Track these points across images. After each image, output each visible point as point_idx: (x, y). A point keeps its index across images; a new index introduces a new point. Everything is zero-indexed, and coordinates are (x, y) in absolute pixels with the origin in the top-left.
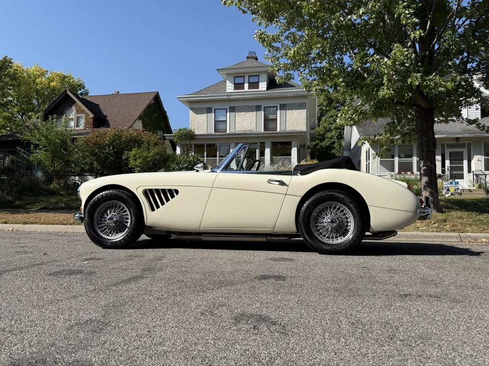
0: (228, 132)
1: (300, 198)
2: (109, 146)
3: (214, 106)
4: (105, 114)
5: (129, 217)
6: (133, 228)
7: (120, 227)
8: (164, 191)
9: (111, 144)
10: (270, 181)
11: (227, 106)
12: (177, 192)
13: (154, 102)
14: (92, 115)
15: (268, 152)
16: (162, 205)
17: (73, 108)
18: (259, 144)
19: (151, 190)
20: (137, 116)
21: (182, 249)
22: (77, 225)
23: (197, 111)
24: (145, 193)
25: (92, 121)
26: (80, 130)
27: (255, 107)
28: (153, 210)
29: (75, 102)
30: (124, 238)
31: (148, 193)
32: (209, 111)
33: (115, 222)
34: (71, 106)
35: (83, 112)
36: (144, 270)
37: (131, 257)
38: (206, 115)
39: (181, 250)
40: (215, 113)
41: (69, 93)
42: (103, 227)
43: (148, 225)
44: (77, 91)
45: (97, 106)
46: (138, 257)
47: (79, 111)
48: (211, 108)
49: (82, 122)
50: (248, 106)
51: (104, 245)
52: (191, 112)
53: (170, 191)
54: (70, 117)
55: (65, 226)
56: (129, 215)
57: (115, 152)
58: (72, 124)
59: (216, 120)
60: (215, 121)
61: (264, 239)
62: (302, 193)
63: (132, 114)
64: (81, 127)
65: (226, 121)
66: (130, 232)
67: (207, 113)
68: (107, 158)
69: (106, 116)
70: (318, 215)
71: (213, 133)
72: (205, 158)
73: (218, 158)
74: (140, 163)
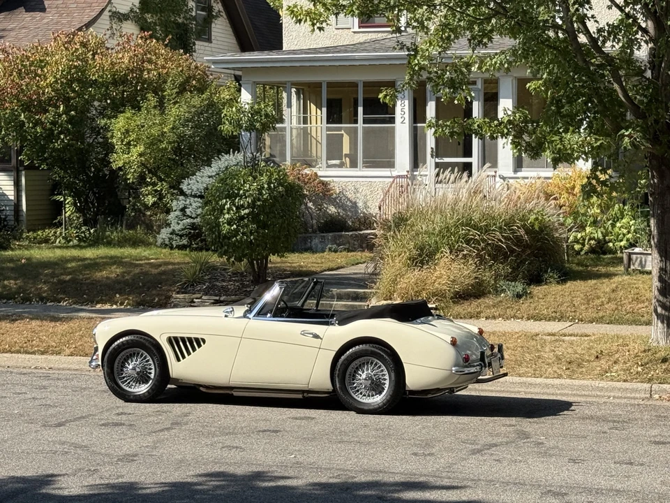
1: (335, 352)
2: (54, 102)
5: (153, 367)
6: (157, 380)
7: (142, 378)
8: (190, 340)
10: (304, 333)
12: (204, 341)
16: (188, 355)
18: (480, 85)
19: (176, 339)
21: (212, 405)
22: (52, 354)
24: (170, 340)
28: (178, 360)
30: (148, 391)
31: (173, 341)
33: (138, 373)
36: (172, 424)
37: (159, 413)
39: (210, 405)
42: (124, 378)
43: (174, 377)
46: (166, 412)
51: (126, 399)
53: (197, 340)
55: (33, 356)
56: (153, 365)
57: (70, 120)
61: (300, 396)
62: (337, 348)
66: (154, 384)
68: (50, 136)
70: (355, 372)
71: (356, 29)
72: (325, 125)
73: (360, 125)
74: (141, 155)
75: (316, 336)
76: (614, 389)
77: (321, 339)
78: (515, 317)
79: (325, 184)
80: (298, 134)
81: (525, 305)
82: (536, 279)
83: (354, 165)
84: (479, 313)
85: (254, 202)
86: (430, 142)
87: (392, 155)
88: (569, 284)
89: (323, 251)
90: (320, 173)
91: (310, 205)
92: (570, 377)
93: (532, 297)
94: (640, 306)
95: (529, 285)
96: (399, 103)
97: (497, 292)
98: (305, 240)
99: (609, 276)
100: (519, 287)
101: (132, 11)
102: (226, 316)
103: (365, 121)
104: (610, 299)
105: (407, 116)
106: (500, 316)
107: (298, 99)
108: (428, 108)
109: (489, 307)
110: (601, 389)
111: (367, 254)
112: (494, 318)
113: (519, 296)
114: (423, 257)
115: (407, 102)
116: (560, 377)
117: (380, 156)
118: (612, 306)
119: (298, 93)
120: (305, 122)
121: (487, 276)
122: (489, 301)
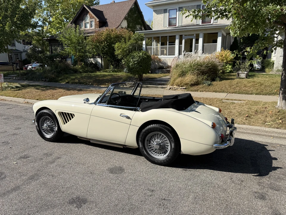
0: (177, 26)
1: (139, 128)
2: (104, 41)
3: (168, 8)
4: (106, 17)
8: (68, 114)
9: (106, 40)
10: (122, 115)
11: (177, 7)
12: (74, 115)
13: (134, 6)
14: (98, 20)
15: (201, 40)
16: (68, 122)
17: (88, 15)
18: (195, 35)
20: (123, 18)
23: (158, 12)
24: (60, 114)
25: (98, 23)
26: (93, 29)
27: (196, 6)
28: (65, 123)
29: (89, 12)
32: (165, 11)
34: (87, 15)
35: (93, 18)
38: (163, 15)
40: (169, 13)
41: (85, 6)
44: (93, 2)
45: (101, 12)
47: (91, 17)
48: (166, 10)
49: (93, 24)
50: (192, 6)
52: (154, 13)
53: (71, 115)
54: (87, 22)
57: (108, 45)
58: (88, 25)
59: (170, 17)
60: (169, 19)
62: (140, 125)
63: (120, 17)
64: (93, 28)
65: (176, 18)
66: (55, 134)
67: (164, 13)
68: (104, 49)
69: (106, 19)
70: (150, 139)
71: (168, 27)
72: (160, 46)
73: (168, 46)
74: (121, 52)
75: (128, 118)
76: (273, 132)
77: (131, 119)
78: (209, 91)
79: (160, 59)
80: (156, 50)
81: (211, 88)
82: (213, 80)
83: (166, 55)
84: (198, 90)
85: (138, 59)
86: (183, 49)
87: (175, 53)
88: (223, 81)
89: (158, 73)
90: (159, 57)
91: (156, 63)
92: (249, 124)
93: (213, 85)
94: (247, 88)
95: (212, 82)
96: (176, 40)
97: (203, 84)
98: (155, 71)
99: (234, 79)
100: (209, 82)
101: (125, 27)
102: (85, 103)
103: (169, 45)
104: (237, 86)
105: (178, 43)
106: (204, 91)
107: (156, 42)
108: (183, 41)
109: (200, 88)
110: (267, 132)
111: (168, 74)
112: (203, 91)
113: (209, 85)
114: (183, 74)
115: (178, 40)
116: (244, 124)
117: (172, 53)
118: (238, 88)
119: (156, 41)
120: (157, 46)
121: (200, 79)
122: (201, 86)
